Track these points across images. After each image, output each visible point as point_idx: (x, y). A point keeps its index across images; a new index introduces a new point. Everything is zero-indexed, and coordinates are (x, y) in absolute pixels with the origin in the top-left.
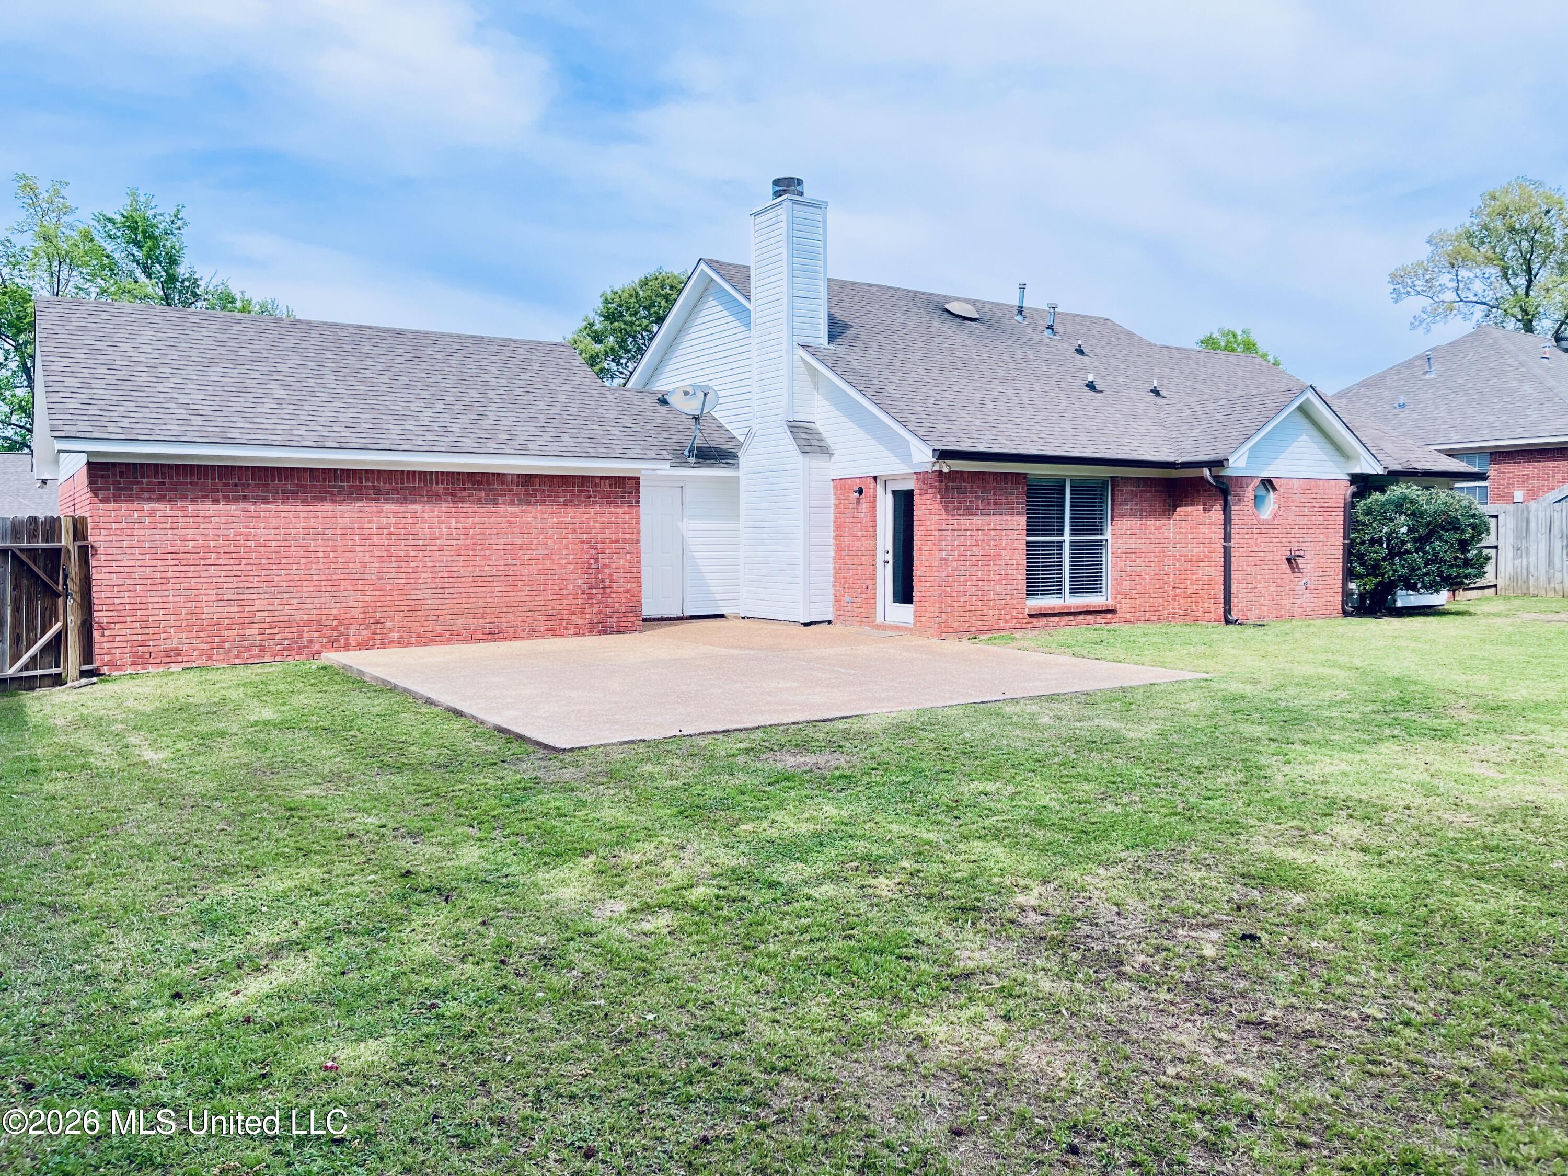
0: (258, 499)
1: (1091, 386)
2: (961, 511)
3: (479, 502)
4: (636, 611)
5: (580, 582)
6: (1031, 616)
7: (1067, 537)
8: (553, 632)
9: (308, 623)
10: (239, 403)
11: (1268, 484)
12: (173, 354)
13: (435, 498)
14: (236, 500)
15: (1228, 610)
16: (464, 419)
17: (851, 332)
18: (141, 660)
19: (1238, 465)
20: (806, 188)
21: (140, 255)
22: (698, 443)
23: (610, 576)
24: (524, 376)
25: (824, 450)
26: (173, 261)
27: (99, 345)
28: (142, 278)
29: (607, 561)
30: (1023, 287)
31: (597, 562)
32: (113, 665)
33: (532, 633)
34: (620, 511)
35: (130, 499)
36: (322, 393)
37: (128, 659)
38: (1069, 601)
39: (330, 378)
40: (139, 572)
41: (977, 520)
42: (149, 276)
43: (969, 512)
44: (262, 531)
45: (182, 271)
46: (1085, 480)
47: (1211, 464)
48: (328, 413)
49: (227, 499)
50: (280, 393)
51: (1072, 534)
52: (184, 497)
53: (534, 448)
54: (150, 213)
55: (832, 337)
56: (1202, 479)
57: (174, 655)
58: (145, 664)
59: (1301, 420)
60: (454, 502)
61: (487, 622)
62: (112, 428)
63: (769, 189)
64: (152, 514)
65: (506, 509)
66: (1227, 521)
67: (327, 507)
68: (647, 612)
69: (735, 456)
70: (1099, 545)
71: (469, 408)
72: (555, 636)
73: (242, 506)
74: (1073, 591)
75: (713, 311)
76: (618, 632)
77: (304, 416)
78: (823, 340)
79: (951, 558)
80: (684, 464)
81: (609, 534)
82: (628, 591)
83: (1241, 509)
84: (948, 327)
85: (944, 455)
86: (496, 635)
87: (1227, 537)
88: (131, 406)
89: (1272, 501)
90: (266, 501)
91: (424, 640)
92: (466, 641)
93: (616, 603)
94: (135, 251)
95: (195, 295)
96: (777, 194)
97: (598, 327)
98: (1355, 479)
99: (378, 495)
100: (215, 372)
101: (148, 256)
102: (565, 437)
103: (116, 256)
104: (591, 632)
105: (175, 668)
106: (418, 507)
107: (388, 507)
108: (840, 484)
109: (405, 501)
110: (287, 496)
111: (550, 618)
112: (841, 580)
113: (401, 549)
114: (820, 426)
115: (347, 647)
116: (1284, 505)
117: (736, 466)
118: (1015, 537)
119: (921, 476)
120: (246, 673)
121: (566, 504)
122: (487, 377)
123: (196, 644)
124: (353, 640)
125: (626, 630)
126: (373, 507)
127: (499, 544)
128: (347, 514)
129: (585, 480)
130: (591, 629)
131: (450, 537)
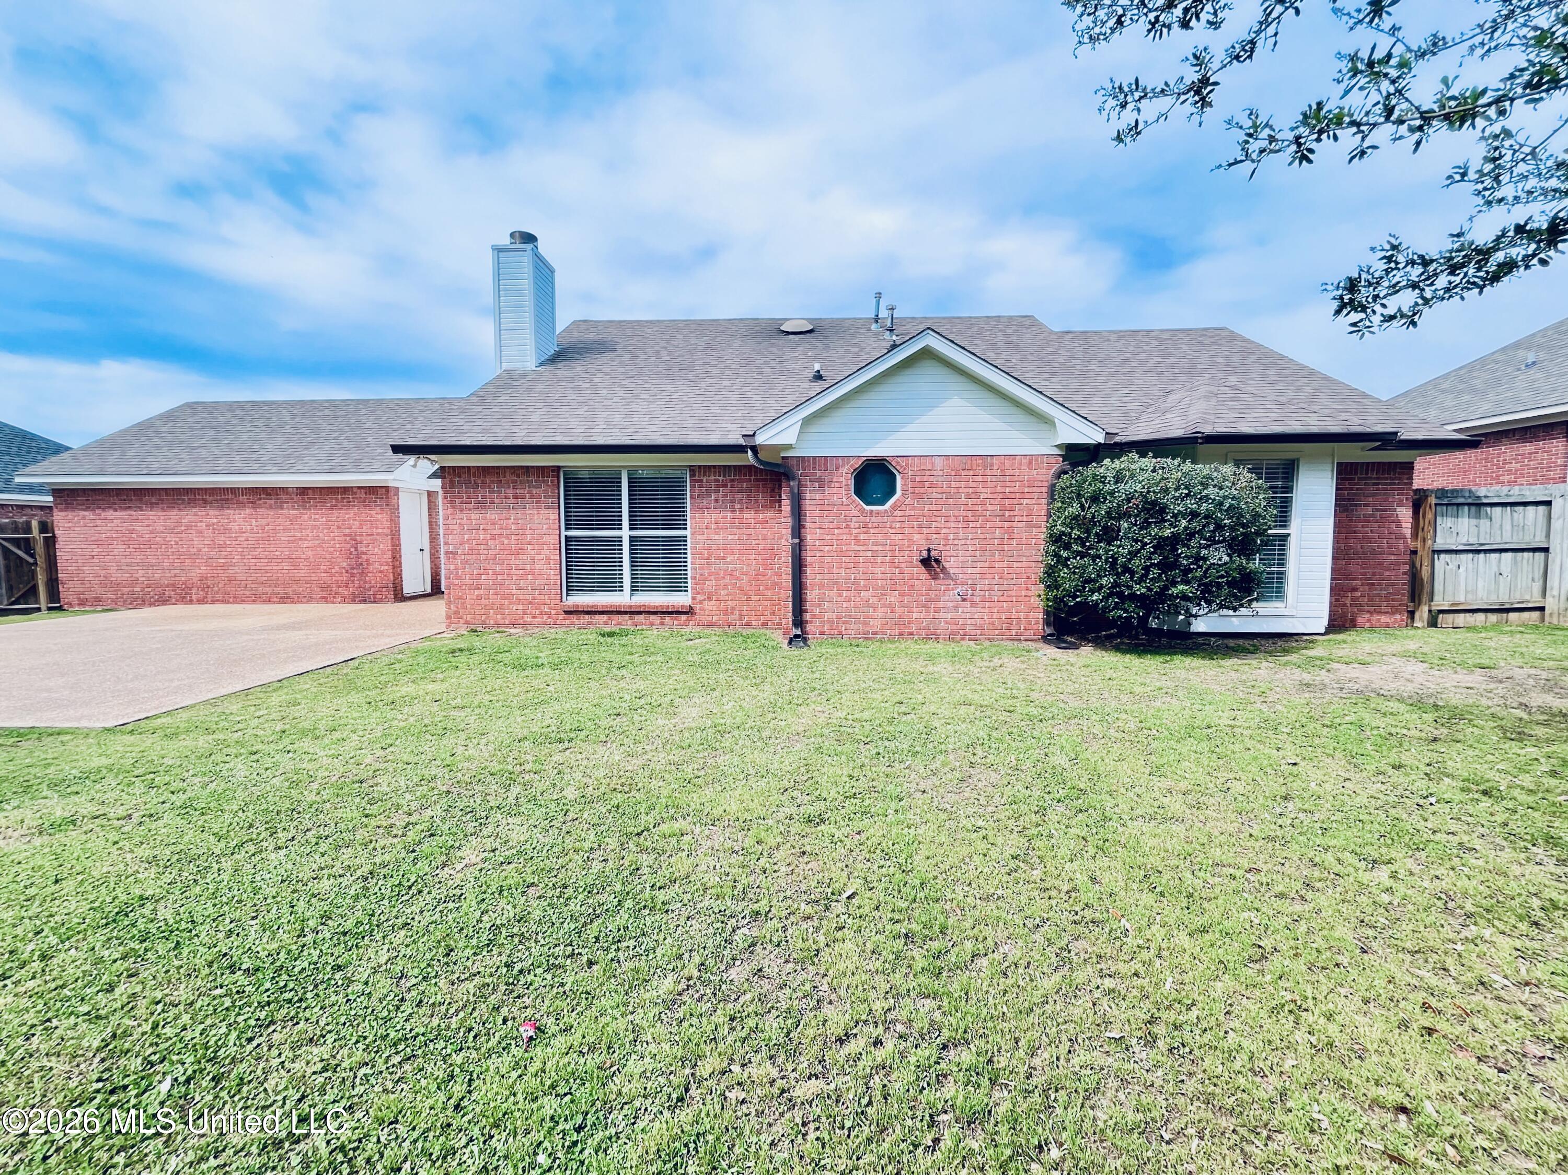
2: (471, 506)
3: (271, 507)
4: (388, 587)
5: (345, 564)
6: (566, 612)
7: (625, 532)
8: (325, 599)
9: (168, 585)
13: (241, 505)
14: (126, 509)
18: (82, 602)
23: (367, 560)
29: (364, 549)
31: (356, 549)
32: (70, 604)
33: (310, 600)
34: (373, 512)
35: (73, 509)
37: (77, 601)
40: (79, 552)
44: (138, 527)
49: (120, 508)
51: (631, 529)
52: (99, 508)
57: (98, 600)
58: (84, 605)
60: (253, 508)
61: (280, 591)
64: (84, 518)
65: (289, 512)
66: (799, 511)
67: (175, 512)
70: (683, 540)
72: (327, 602)
73: (129, 512)
74: (634, 589)
76: (375, 602)
79: (460, 552)
81: (365, 529)
82: (381, 572)
90: (141, 509)
92: (264, 602)
93: (372, 580)
98: (1065, 450)
99: (192, 503)
104: (354, 601)
105: (99, 609)
106: (232, 512)
107: (212, 512)
109: (221, 508)
110: (152, 505)
111: (323, 589)
113: (221, 539)
118: (544, 531)
121: (332, 508)
123: (109, 595)
124: (194, 597)
125: (380, 601)
126: (201, 512)
127: (284, 537)
128: (189, 516)
129: (345, 490)
130: (354, 599)
131: (252, 531)
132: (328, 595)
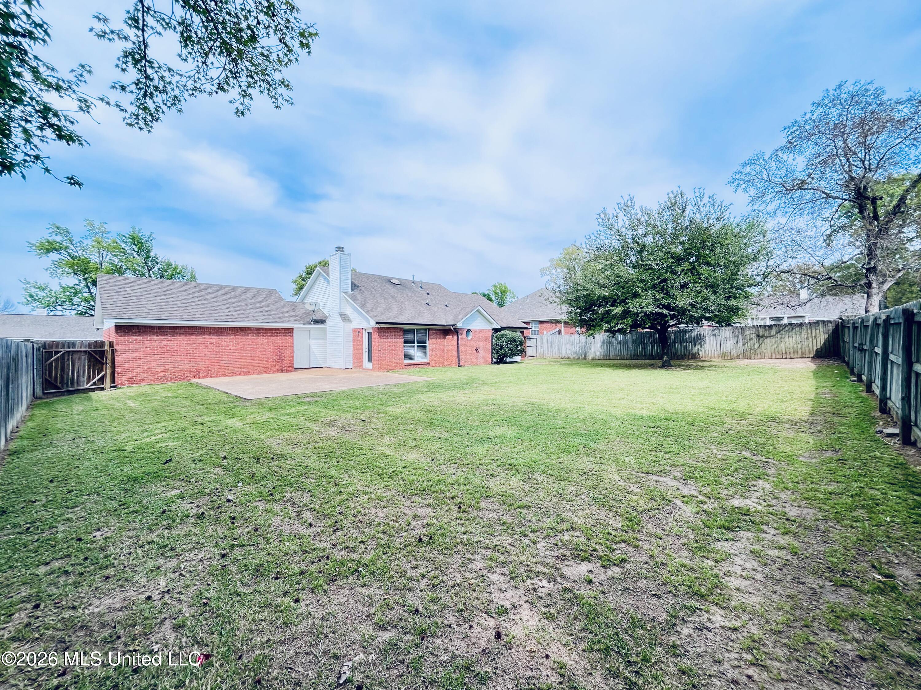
0: (170, 336)
1: (428, 304)
2: (384, 338)
4: (293, 367)
5: (274, 358)
6: (405, 365)
7: (416, 344)
9: (187, 371)
10: (166, 307)
11: (468, 331)
12: (145, 293)
13: (228, 334)
14: (164, 336)
15: (459, 363)
16: (238, 312)
17: (359, 288)
18: (131, 382)
19: (459, 325)
20: (345, 250)
21: (136, 249)
22: (315, 318)
23: (284, 357)
24: (260, 299)
25: (350, 321)
26: (149, 251)
27: (119, 290)
28: (136, 256)
29: (283, 352)
30: (413, 276)
31: (280, 352)
32: (121, 384)
33: (259, 373)
34: (287, 338)
35: (129, 336)
36: (194, 305)
37: (127, 382)
38: (416, 361)
39: (196, 300)
40: (131, 357)
41: (389, 340)
42: (139, 256)
43: (387, 338)
44: (171, 344)
45: (152, 254)
46: (420, 329)
47: (453, 325)
48: (195, 310)
49: (161, 335)
50: (179, 304)
52: (147, 335)
53: (260, 320)
54: (140, 234)
55: (353, 289)
56: (450, 329)
57: (142, 381)
58: (132, 384)
59: (477, 313)
61: (245, 370)
62: (123, 315)
63: (335, 249)
64: (136, 340)
65: (251, 337)
66: (458, 340)
67: (194, 337)
68: (295, 367)
69: (325, 321)
70: (426, 346)
71: (241, 309)
72: (266, 373)
74: (418, 359)
75: (321, 280)
76: (286, 372)
77: (187, 311)
78: (350, 290)
80: (310, 324)
81: (284, 344)
82: (290, 361)
83: (462, 336)
84: (389, 287)
85: (377, 323)
86: (248, 373)
87: (458, 344)
88: (130, 309)
89: (471, 335)
90: (173, 336)
91: (224, 375)
93: (286, 364)
94: (134, 247)
95: (157, 262)
96: (337, 251)
97: (304, 276)
98: (494, 329)
99: (210, 334)
100: (158, 298)
101: (139, 249)
102: (271, 317)
103: (126, 248)
105: (142, 385)
106: (223, 337)
107: (213, 337)
108: (354, 330)
109: (219, 336)
110: (180, 334)
111: (265, 368)
112: (355, 357)
113: (217, 349)
114: (349, 314)
115: (199, 378)
116: (474, 336)
117: (325, 325)
118: (400, 344)
119: (374, 329)
120: (166, 386)
121: (270, 335)
122: (248, 300)
123: (149, 377)
124: (201, 375)
125: (289, 371)
126: (208, 337)
127: (249, 347)
128: (200, 339)
129: (276, 329)
130: (278, 371)
131: (233, 345)
132: (267, 370)
